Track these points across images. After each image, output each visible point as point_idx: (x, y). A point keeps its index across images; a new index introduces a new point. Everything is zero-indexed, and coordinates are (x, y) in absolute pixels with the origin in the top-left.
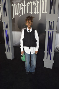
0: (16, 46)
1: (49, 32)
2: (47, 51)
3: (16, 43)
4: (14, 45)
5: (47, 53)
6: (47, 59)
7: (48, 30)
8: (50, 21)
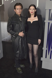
0: (5, 41)
1: (49, 23)
2: (47, 47)
3: (6, 38)
4: (3, 40)
5: (47, 50)
6: (46, 57)
7: (48, 21)
8: (50, 10)
